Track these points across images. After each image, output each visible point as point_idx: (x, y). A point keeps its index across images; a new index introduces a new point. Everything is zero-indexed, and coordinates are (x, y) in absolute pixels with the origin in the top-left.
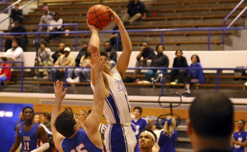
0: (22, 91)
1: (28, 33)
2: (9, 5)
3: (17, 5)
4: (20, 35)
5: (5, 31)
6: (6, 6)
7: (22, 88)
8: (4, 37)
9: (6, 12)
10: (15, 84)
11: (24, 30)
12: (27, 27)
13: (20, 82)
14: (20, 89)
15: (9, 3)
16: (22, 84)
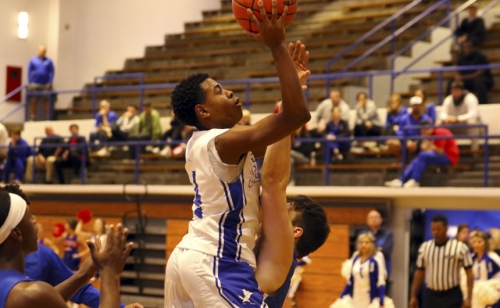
0: (486, 185)
1: (492, 66)
2: (452, 10)
3: (472, 9)
4: (473, 71)
5: (446, 64)
6: (445, 12)
7: (486, 177)
8: (445, 75)
9: (446, 25)
10: (471, 170)
11: (483, 61)
12: (489, 54)
13: (481, 165)
14: (482, 181)
15: (451, 6)
16: (487, 169)
